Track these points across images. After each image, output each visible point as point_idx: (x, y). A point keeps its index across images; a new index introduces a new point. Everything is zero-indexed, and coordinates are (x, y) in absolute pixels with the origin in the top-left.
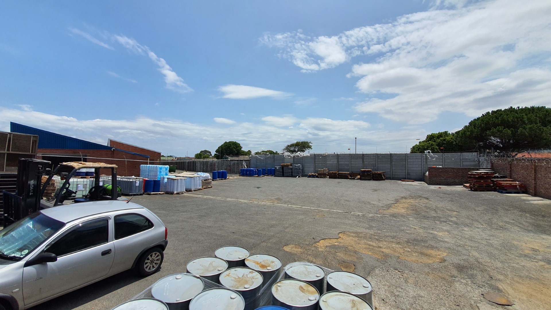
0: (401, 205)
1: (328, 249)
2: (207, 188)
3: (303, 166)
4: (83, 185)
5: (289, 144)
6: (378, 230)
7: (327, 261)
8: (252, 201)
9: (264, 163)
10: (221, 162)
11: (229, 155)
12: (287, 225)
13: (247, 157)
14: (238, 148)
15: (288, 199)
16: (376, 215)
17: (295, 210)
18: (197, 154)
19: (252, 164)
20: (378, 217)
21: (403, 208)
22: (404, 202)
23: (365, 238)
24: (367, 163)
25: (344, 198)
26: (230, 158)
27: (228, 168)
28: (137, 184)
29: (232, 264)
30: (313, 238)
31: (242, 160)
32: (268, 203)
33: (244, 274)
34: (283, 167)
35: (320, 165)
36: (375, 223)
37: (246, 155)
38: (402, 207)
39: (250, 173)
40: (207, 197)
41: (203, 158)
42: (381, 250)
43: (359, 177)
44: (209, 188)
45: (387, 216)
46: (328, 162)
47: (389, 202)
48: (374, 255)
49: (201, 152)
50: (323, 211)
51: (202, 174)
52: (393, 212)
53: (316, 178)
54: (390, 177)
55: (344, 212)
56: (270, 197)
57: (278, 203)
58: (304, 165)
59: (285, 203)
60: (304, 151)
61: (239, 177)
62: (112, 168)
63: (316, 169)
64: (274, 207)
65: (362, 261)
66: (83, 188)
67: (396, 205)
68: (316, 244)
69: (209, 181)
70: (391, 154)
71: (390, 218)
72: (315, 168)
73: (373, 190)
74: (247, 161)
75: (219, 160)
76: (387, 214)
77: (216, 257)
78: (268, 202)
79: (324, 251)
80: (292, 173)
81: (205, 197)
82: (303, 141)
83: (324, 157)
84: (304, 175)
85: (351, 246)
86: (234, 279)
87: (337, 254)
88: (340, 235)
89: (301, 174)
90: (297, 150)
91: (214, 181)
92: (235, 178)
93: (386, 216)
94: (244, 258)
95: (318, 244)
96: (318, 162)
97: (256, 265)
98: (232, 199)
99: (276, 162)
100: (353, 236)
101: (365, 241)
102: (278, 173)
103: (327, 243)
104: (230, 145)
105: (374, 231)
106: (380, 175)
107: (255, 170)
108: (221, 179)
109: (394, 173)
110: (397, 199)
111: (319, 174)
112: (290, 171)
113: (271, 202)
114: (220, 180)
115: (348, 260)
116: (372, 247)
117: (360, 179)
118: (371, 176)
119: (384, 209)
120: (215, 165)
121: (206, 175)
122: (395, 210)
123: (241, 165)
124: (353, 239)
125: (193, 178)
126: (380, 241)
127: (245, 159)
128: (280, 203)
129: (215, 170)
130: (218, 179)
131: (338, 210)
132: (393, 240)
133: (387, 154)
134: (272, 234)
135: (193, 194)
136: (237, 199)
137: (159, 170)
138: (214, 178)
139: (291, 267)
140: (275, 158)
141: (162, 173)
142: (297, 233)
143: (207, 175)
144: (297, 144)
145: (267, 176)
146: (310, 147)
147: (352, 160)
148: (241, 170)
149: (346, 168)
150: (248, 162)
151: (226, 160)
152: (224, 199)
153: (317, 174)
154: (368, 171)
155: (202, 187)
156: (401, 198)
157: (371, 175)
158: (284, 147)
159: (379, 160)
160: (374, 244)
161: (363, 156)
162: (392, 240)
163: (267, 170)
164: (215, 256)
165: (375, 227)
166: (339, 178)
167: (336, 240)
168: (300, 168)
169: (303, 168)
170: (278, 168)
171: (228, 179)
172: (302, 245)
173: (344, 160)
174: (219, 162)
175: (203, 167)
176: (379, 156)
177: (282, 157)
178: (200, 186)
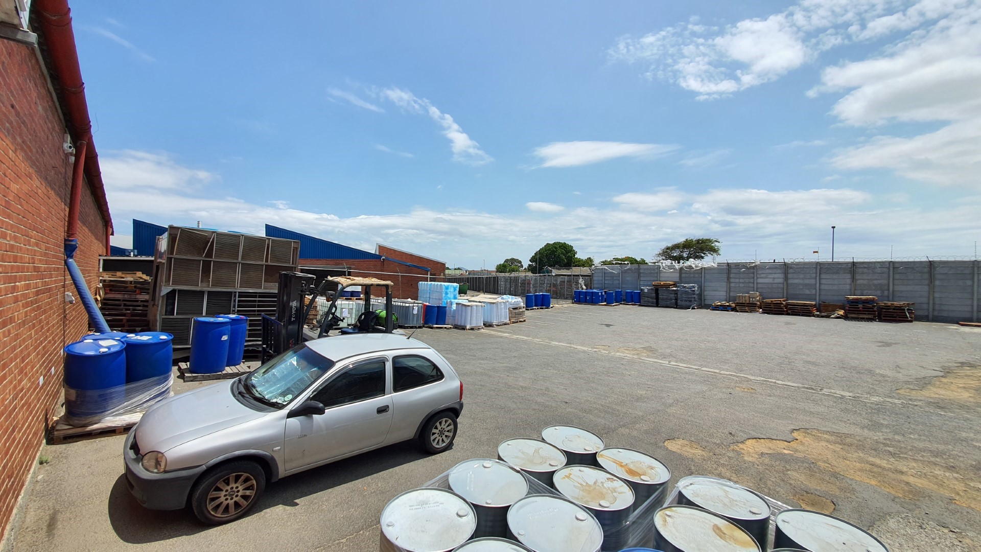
0: (961, 382)
1: (767, 460)
2: (517, 322)
3: (700, 287)
4: (349, 309)
5: (670, 245)
6: (896, 433)
7: (765, 484)
8: (597, 348)
9: (619, 280)
10: (540, 278)
11: (553, 266)
12: (671, 401)
13: (585, 270)
14: (569, 254)
15: (669, 351)
16: (888, 400)
17: (686, 373)
18: (500, 265)
19: (595, 282)
20: (895, 404)
21: (964, 388)
22: (966, 376)
23: (860, 447)
24: (865, 282)
25: (804, 357)
26: (555, 272)
27: (553, 289)
28: (415, 312)
29: (573, 459)
30: (731, 433)
31: (578, 276)
32: (628, 355)
33: (597, 480)
34: (657, 289)
35: (742, 285)
36: (887, 418)
37: (583, 266)
38: (961, 385)
39: (593, 298)
40: (518, 337)
41: (509, 271)
42: (904, 478)
43: (841, 312)
44: (520, 321)
45: (920, 403)
46: (760, 281)
47: (925, 373)
48: (885, 487)
49: (505, 262)
50: (751, 380)
51: (509, 298)
52: (937, 396)
53: (732, 311)
54: (926, 314)
55: (804, 387)
56: (631, 344)
57: (648, 356)
58: (703, 285)
59: (664, 357)
60: (702, 258)
61: (572, 305)
62: (387, 286)
63: (732, 294)
64: (642, 364)
65: (854, 497)
66: (349, 313)
67: (944, 380)
68: (736, 445)
69: (521, 310)
70: (930, 261)
71: (927, 409)
72: (729, 290)
73: (880, 344)
74: (587, 278)
75: (537, 275)
76: (921, 400)
77: (543, 441)
78: (627, 353)
79: (758, 463)
80: (676, 299)
81: (515, 337)
82: (701, 238)
83: (752, 270)
84: (703, 304)
85: (825, 462)
86: (580, 486)
87: (789, 472)
88: (795, 434)
89: (696, 303)
90: (685, 255)
91: (528, 310)
92: (565, 307)
93: (916, 403)
94: (595, 452)
95: (741, 446)
96: (737, 280)
97: (619, 468)
98: (560, 344)
99: (642, 279)
100: (828, 441)
101: (861, 455)
102: (646, 299)
103: (763, 447)
104: (556, 248)
105: (883, 435)
106: (900, 309)
107: (601, 293)
108: (541, 308)
109: (937, 307)
110: (949, 367)
111: (738, 304)
112: (672, 296)
113: (634, 354)
114: (538, 309)
115: (816, 490)
116: (880, 470)
117: (845, 317)
118: (875, 311)
119: (912, 387)
120: (529, 284)
121: (516, 300)
122: (942, 392)
123: (575, 285)
124: (829, 446)
125: (495, 305)
126: (900, 457)
127: (582, 273)
128: (652, 357)
129: (529, 291)
130: (534, 307)
131: (789, 381)
132: (937, 459)
133: (921, 262)
134: (641, 414)
135: (497, 331)
136: (570, 344)
137: (444, 290)
138: (528, 306)
139: (691, 484)
140: (642, 271)
141: (449, 296)
142: (693, 420)
143: (519, 301)
144: (687, 245)
145: (624, 304)
146: (714, 250)
147: (823, 276)
148: (575, 292)
149: (807, 292)
150: (589, 278)
151: (549, 276)
152: (547, 342)
153: (735, 303)
154: (867, 299)
155: (510, 320)
156: (959, 365)
157: (875, 309)
158: (659, 251)
159: (897, 276)
160: (884, 463)
161: (853, 268)
162: (933, 459)
163: (624, 294)
164: (543, 439)
165: (887, 426)
166: (788, 314)
167: (786, 443)
168: (694, 291)
169: (701, 290)
170: (646, 291)
171: (552, 307)
172: (704, 444)
173: (802, 276)
174: (536, 279)
175: (510, 286)
176: (896, 265)
177: (656, 270)
178: (506, 318)
